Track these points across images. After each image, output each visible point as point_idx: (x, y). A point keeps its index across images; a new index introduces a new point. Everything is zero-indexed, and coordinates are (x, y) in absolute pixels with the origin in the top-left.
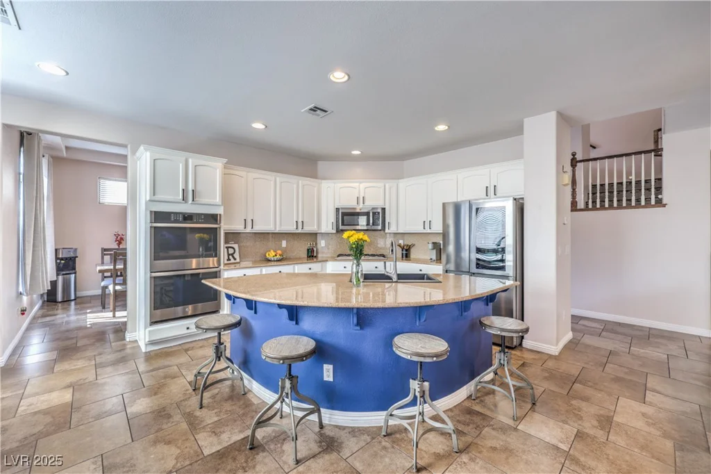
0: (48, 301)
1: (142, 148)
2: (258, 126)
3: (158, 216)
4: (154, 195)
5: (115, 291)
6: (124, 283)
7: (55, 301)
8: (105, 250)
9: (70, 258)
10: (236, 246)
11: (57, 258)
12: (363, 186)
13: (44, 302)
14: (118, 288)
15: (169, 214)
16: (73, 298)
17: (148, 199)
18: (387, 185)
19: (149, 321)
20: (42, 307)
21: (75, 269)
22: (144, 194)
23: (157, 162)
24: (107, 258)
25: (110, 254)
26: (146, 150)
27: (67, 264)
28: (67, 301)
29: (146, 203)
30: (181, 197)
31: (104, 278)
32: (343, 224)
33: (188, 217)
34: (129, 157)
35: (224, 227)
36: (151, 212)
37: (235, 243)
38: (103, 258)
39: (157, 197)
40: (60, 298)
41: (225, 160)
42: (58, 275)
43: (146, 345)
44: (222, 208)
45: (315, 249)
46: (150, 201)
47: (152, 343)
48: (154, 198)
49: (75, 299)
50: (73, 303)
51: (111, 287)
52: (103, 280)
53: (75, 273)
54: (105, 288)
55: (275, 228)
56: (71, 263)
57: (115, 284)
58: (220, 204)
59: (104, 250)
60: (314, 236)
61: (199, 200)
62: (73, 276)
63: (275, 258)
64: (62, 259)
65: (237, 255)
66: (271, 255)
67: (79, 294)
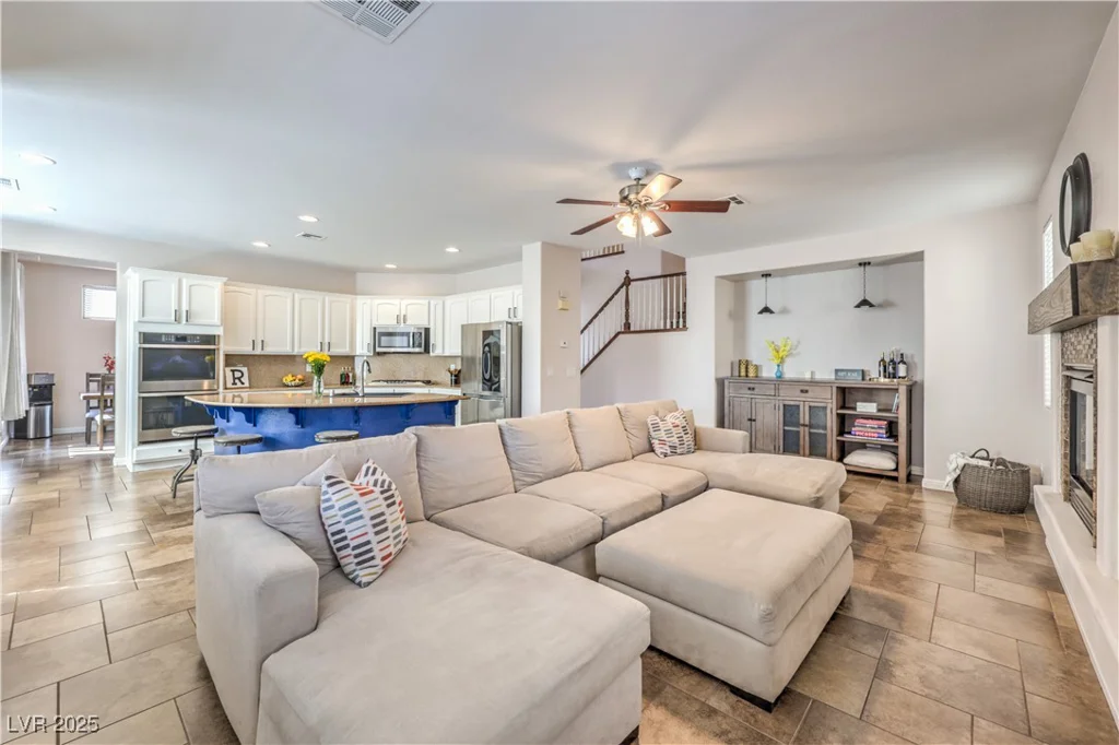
0: (16, 438)
1: (130, 270)
2: (261, 245)
3: (146, 337)
4: (143, 315)
5: (103, 421)
6: (113, 413)
7: (26, 438)
8: (91, 375)
9: (46, 386)
10: (245, 370)
11: (30, 386)
12: (405, 302)
13: (10, 439)
14: (106, 417)
15: (160, 335)
16: (48, 434)
17: (137, 320)
18: (432, 302)
19: (136, 442)
20: (9, 443)
21: (51, 399)
22: (133, 314)
23: (147, 284)
24: (94, 386)
25: (98, 381)
26: (135, 272)
27: (42, 394)
28: (40, 438)
29: (135, 323)
30: (173, 318)
31: (89, 408)
32: (380, 346)
33: (182, 339)
34: (118, 273)
35: (224, 348)
36: (140, 333)
37: (244, 366)
38: (88, 385)
39: (145, 319)
40: (31, 434)
41: (225, 279)
42: (30, 405)
43: (134, 464)
44: (222, 328)
45: (351, 375)
46: (140, 322)
47: (139, 463)
48: (142, 319)
49: (51, 437)
50: (48, 441)
51: (98, 418)
52: (88, 411)
53: (51, 404)
54: (90, 420)
55: (293, 350)
56: (46, 391)
57: (102, 413)
58: (219, 323)
59: (89, 375)
60: (350, 359)
61: (192, 320)
62: (48, 408)
63: (293, 383)
64: (34, 387)
65: (245, 379)
66: (288, 379)
67: (56, 431)
